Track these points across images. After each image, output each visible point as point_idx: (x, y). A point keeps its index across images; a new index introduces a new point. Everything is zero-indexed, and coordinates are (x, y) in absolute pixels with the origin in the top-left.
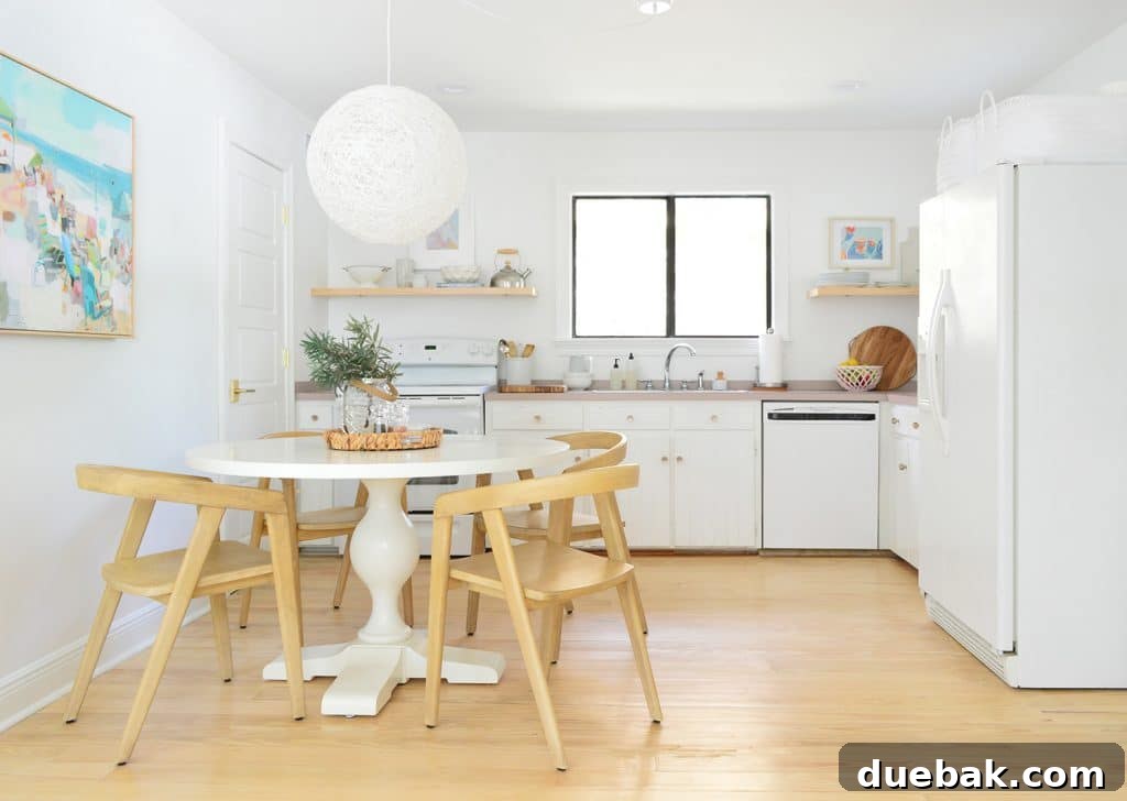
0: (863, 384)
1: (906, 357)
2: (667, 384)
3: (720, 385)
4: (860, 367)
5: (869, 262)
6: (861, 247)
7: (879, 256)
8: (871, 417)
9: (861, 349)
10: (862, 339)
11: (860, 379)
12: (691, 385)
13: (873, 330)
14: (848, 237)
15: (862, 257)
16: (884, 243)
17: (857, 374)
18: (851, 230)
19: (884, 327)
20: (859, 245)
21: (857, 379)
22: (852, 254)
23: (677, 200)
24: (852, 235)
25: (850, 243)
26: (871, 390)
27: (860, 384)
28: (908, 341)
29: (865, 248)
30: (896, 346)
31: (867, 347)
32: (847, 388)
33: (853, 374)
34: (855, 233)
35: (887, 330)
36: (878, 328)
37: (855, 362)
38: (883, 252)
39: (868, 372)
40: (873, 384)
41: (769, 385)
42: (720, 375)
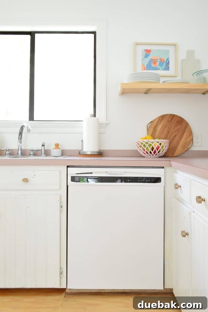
0: (155, 152)
1: (185, 135)
2: (19, 152)
3: (55, 152)
4: (152, 140)
5: (161, 72)
6: (155, 63)
7: (167, 68)
8: (157, 180)
9: (155, 129)
10: (156, 122)
11: (153, 149)
12: (36, 153)
13: (163, 117)
14: (146, 56)
15: (156, 69)
16: (170, 59)
17: (150, 145)
18: (148, 52)
19: (171, 115)
20: (154, 61)
21: (150, 149)
22: (149, 67)
23: (36, 35)
24: (149, 55)
25: (148, 60)
26: (160, 157)
27: (152, 152)
28: (187, 124)
29: (158, 63)
30: (179, 127)
31: (159, 128)
32: (144, 155)
33: (147, 146)
34: (151, 53)
35: (173, 116)
36: (166, 115)
37: (150, 137)
38: (170, 66)
39: (158, 144)
40: (162, 153)
41: (89, 153)
42: (57, 146)
